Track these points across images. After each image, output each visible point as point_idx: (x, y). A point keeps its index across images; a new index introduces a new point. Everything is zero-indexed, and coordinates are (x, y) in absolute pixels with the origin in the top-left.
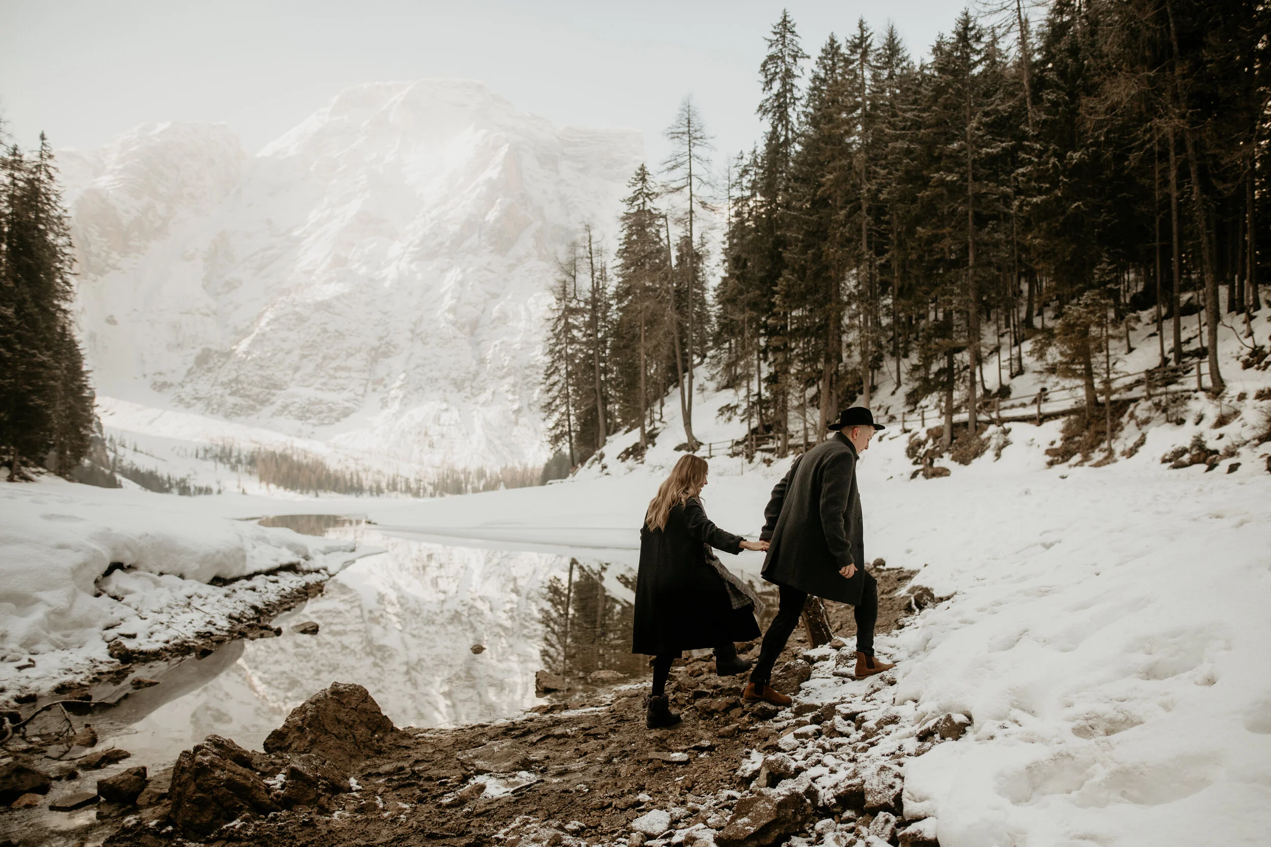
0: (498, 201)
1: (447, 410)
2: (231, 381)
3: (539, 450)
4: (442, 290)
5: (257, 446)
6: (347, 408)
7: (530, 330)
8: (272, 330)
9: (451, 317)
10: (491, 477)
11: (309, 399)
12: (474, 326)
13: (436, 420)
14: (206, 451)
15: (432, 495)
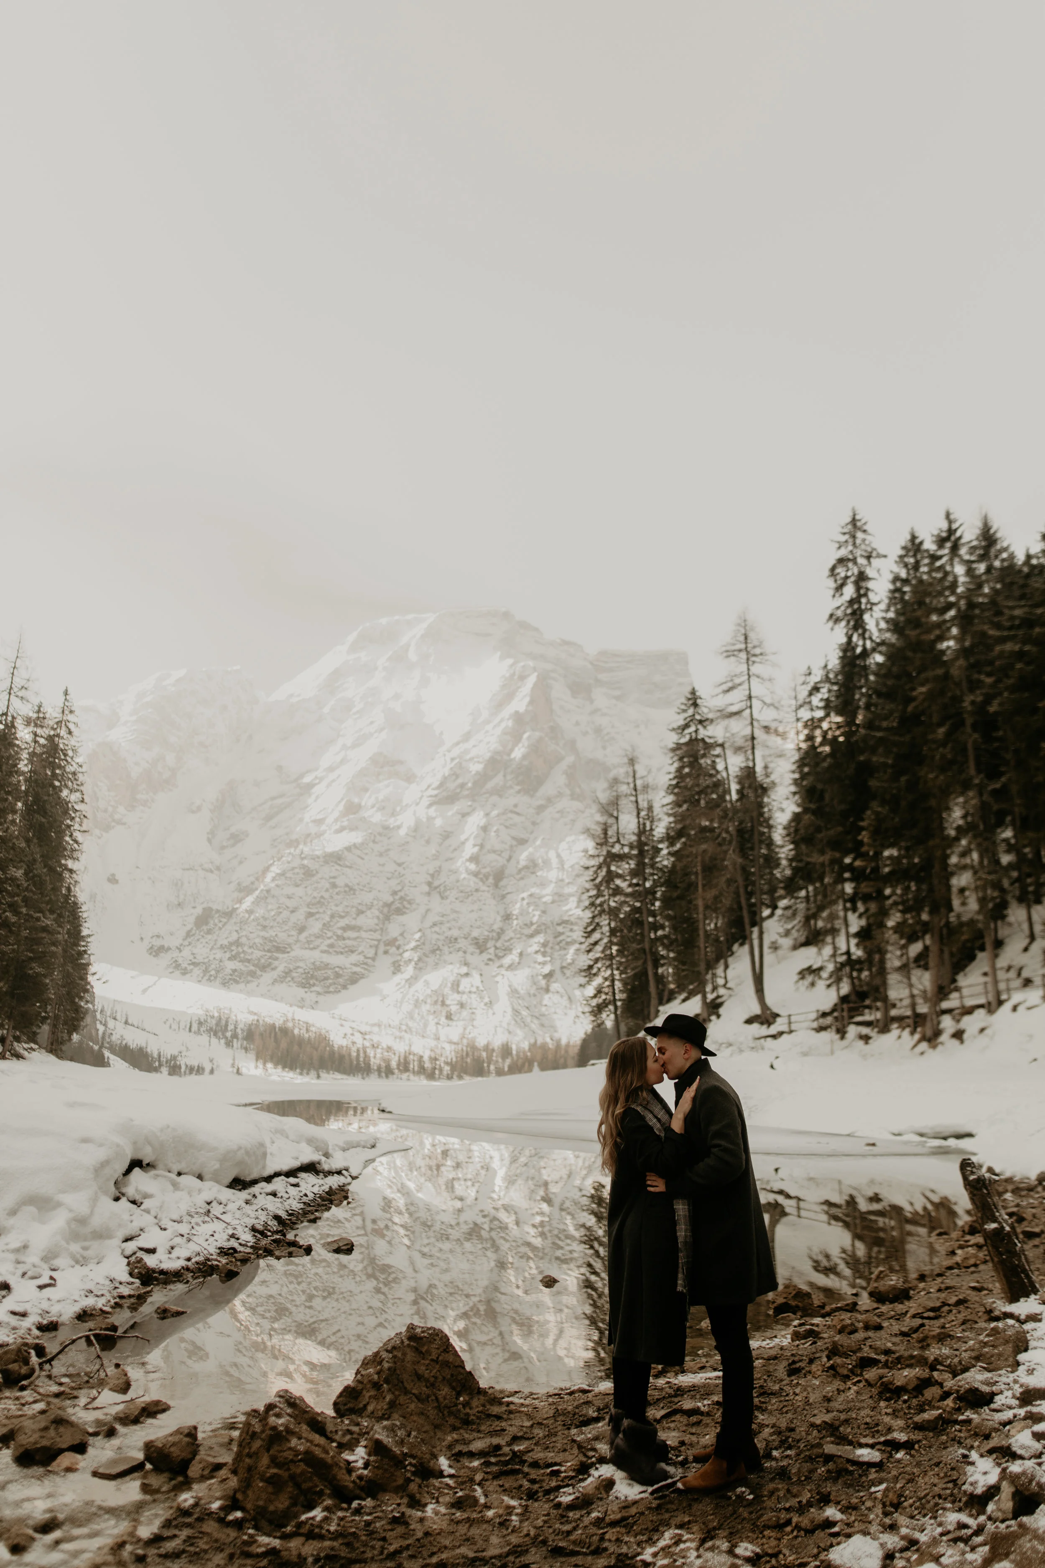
0: (525, 736)
1: (467, 975)
2: (231, 944)
3: (575, 1022)
4: (463, 838)
5: (256, 1018)
6: (355, 973)
7: (562, 880)
8: (277, 886)
9: (472, 867)
10: (518, 1055)
11: (313, 963)
12: (499, 876)
13: (455, 987)
14: (200, 1023)
15: (449, 1077)
